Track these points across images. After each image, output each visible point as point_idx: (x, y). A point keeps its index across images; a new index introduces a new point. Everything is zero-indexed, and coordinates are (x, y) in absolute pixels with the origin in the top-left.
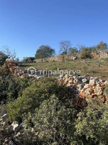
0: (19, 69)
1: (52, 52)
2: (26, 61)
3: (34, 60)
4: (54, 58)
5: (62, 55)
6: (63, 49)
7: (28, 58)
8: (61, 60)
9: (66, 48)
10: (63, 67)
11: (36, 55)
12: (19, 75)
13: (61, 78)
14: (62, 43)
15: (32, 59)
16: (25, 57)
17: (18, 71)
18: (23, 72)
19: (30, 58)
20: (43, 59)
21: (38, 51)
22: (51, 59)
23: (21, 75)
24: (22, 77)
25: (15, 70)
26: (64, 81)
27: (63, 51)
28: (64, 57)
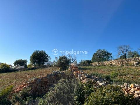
0: (82, 74)
1: (109, 56)
2: (83, 63)
3: (91, 63)
4: (111, 62)
5: (120, 59)
6: (122, 53)
7: (85, 61)
8: (119, 64)
9: (125, 52)
10: (124, 72)
11: (92, 59)
12: (82, 79)
13: (125, 87)
14: (120, 48)
15: (89, 62)
16: (82, 60)
17: (81, 75)
18: (86, 77)
19: (87, 61)
20: (99, 62)
21: (95, 55)
22: (108, 63)
23: (83, 79)
24: (85, 81)
25: (79, 74)
26: (130, 91)
27: (121, 55)
28: (122, 61)
